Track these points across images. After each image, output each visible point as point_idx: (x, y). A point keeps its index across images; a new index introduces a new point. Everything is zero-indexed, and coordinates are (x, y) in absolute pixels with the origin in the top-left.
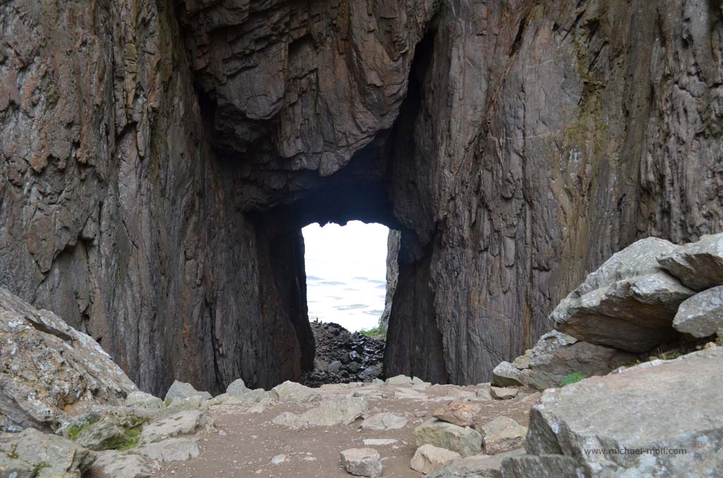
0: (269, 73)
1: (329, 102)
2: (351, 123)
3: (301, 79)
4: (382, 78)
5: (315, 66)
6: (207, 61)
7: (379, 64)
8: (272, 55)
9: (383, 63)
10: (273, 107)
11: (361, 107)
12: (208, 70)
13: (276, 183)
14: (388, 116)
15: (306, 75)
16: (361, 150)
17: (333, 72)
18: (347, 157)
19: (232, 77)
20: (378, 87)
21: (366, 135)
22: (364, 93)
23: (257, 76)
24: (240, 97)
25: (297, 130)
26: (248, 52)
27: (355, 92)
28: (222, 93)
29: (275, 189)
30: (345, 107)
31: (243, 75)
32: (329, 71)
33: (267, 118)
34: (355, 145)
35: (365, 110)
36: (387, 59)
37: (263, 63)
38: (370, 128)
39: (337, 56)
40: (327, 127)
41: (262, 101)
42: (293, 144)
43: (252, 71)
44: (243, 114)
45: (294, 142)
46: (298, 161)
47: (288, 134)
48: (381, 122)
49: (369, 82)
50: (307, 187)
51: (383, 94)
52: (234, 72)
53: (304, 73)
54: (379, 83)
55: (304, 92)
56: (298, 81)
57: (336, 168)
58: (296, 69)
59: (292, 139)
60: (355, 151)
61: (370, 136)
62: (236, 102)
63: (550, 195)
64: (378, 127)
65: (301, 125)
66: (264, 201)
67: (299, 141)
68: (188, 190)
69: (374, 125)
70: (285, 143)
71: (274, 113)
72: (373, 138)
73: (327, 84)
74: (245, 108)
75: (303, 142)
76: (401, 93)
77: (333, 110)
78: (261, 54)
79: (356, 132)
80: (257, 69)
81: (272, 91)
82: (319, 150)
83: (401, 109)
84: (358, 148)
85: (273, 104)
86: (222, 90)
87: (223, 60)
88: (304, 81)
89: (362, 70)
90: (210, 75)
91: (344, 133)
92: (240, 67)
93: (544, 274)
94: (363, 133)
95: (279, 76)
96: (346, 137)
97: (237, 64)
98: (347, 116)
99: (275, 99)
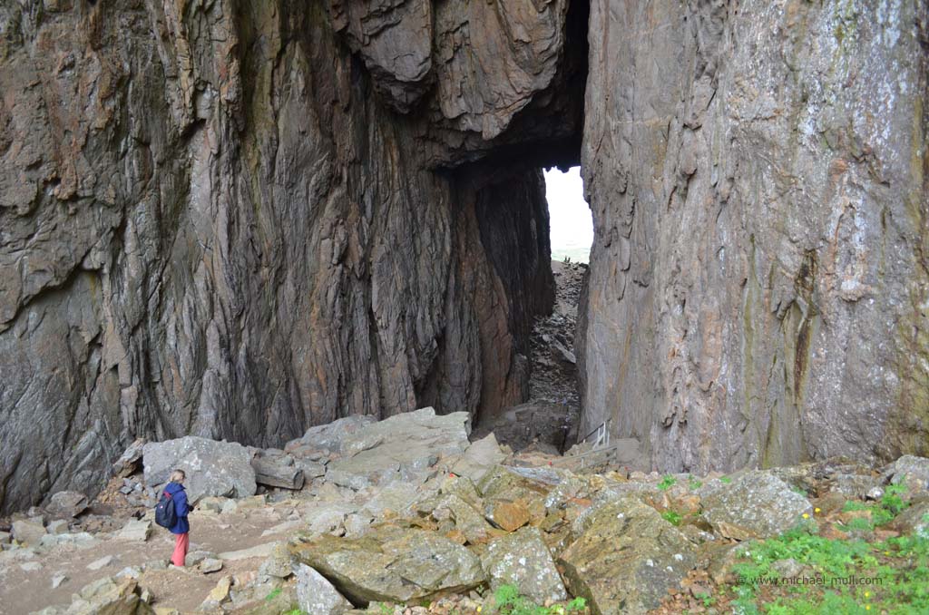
0: (413, 30)
1: (481, 59)
2: (505, 82)
3: (454, 32)
4: (529, 32)
5: (466, 19)
6: (345, 21)
7: (524, 16)
8: (413, 11)
9: (529, 15)
10: (420, 68)
11: (513, 65)
12: (349, 31)
13: (454, 142)
14: (542, 74)
15: (458, 29)
16: (519, 112)
17: (484, 25)
18: (506, 120)
19: (376, 35)
20: (527, 43)
21: (522, 96)
22: (515, 51)
23: (401, 34)
24: (386, 58)
25: (457, 89)
26: (384, 9)
27: (505, 48)
28: (368, 54)
29: (453, 148)
30: (499, 63)
31: (387, 33)
32: (479, 24)
33: (416, 80)
34: (512, 108)
35: (517, 68)
36: (532, 10)
37: (405, 20)
38: (525, 89)
39: (486, 6)
40: (484, 87)
41: (409, 61)
42: (455, 104)
43: (395, 29)
44: (392, 75)
45: (457, 102)
46: (464, 122)
47: (449, 93)
48: (535, 81)
49: (515, 38)
50: (481, 148)
51: (532, 50)
52: (375, 31)
53: (455, 27)
54: (526, 39)
55: (459, 47)
56: (451, 35)
57: (497, 132)
58: (447, 23)
59: (453, 99)
60: (513, 113)
61: (526, 97)
62: (384, 64)
63: (651, 197)
64: (533, 88)
65: (462, 83)
66: (448, 159)
67: (462, 100)
68: (319, 168)
69: (529, 85)
70: (447, 103)
71: (423, 74)
72: (530, 100)
73: (477, 38)
74: (393, 69)
75: (466, 102)
76: (554, 48)
77: (487, 68)
78: (401, 10)
79: (511, 92)
80: (400, 26)
81: (418, 51)
82: (480, 111)
83: (558, 65)
84: (516, 111)
85: (421, 64)
86: (366, 51)
87: (362, 19)
88: (457, 35)
89: (508, 25)
90: (350, 35)
91: (500, 94)
92: (381, 26)
93: (642, 289)
94: (519, 94)
95: (423, 34)
96: (503, 98)
97: (379, 23)
98: (501, 74)
99: (421, 59)
